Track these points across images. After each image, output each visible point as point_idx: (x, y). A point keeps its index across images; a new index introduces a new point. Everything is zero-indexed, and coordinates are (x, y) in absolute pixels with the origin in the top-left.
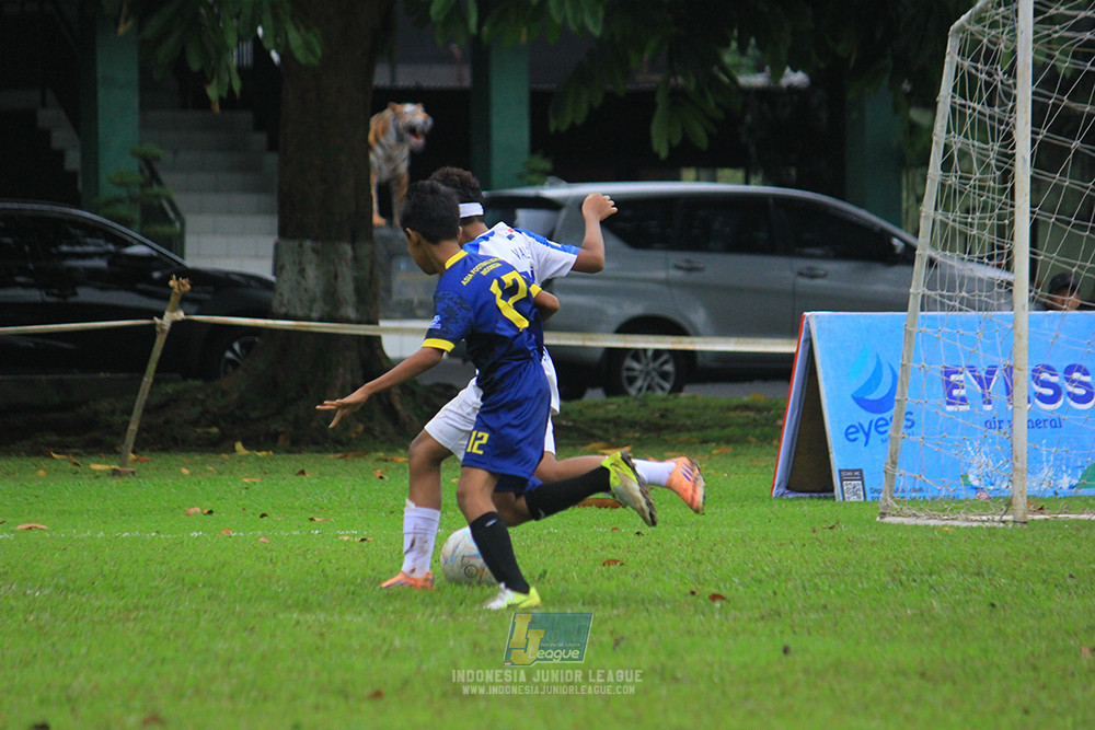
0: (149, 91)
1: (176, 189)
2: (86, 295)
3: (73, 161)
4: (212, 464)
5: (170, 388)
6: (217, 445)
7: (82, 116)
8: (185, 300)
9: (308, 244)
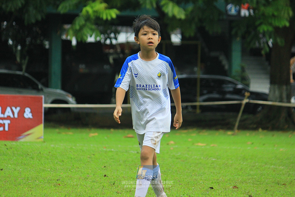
0: (244, 52)
1: (249, 73)
2: (228, 96)
3: (227, 67)
4: (254, 133)
5: (245, 116)
6: (255, 129)
7: (229, 57)
8: (249, 98)
9: (276, 86)
